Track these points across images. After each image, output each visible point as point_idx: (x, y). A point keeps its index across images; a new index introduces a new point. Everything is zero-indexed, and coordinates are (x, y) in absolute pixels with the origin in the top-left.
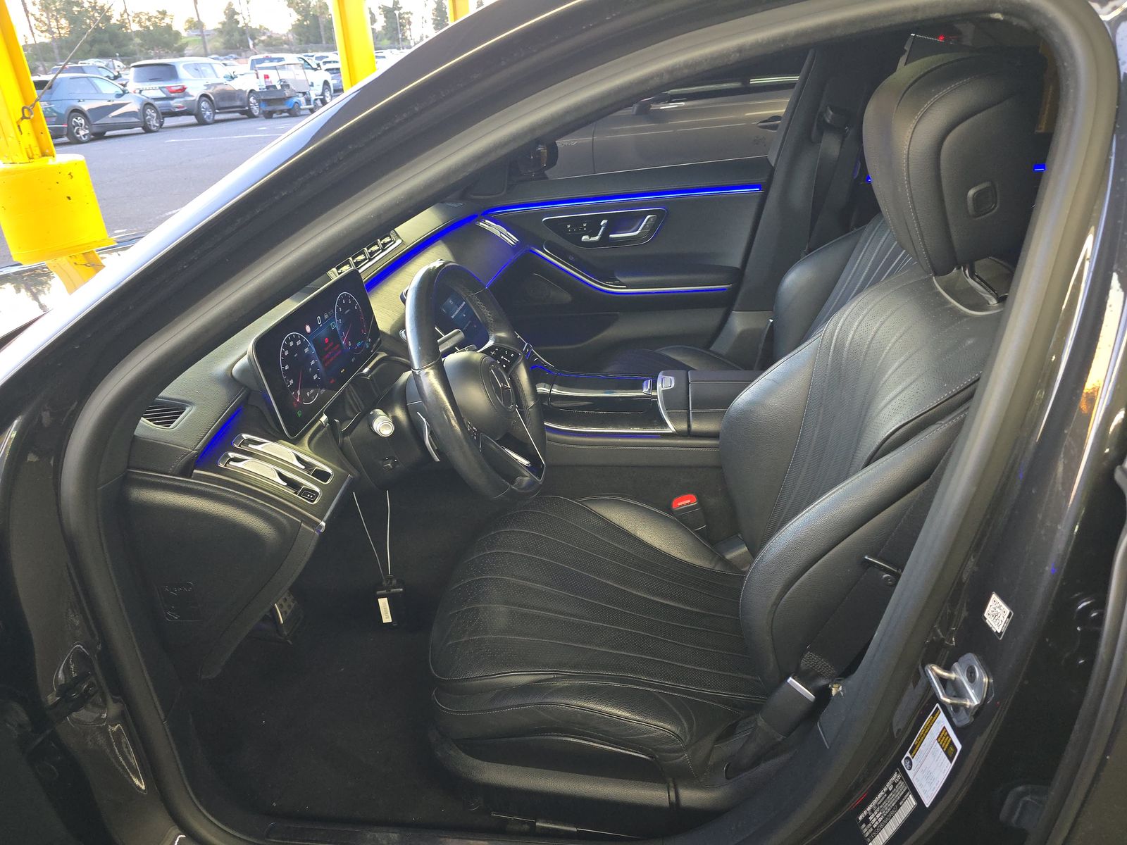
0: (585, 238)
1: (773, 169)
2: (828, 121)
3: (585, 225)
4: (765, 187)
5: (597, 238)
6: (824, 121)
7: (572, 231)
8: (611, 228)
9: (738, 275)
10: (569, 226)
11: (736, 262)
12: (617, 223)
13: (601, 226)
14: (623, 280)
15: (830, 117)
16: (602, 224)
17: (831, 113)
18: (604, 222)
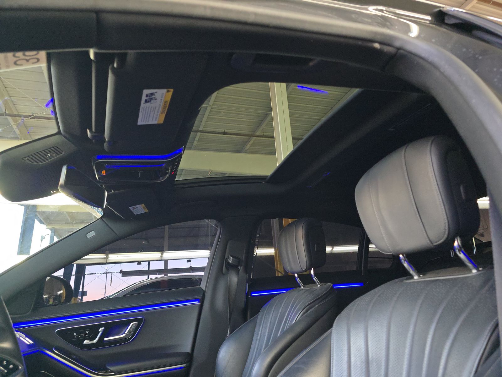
0: (86, 342)
1: (204, 292)
2: (231, 262)
3: (87, 332)
4: (202, 301)
5: (95, 341)
6: (228, 262)
7: (77, 337)
8: (106, 333)
9: (189, 358)
10: (75, 334)
11: (188, 349)
12: (111, 329)
13: (100, 332)
14: (112, 368)
15: (231, 260)
16: (100, 330)
17: (231, 258)
18: (101, 329)
